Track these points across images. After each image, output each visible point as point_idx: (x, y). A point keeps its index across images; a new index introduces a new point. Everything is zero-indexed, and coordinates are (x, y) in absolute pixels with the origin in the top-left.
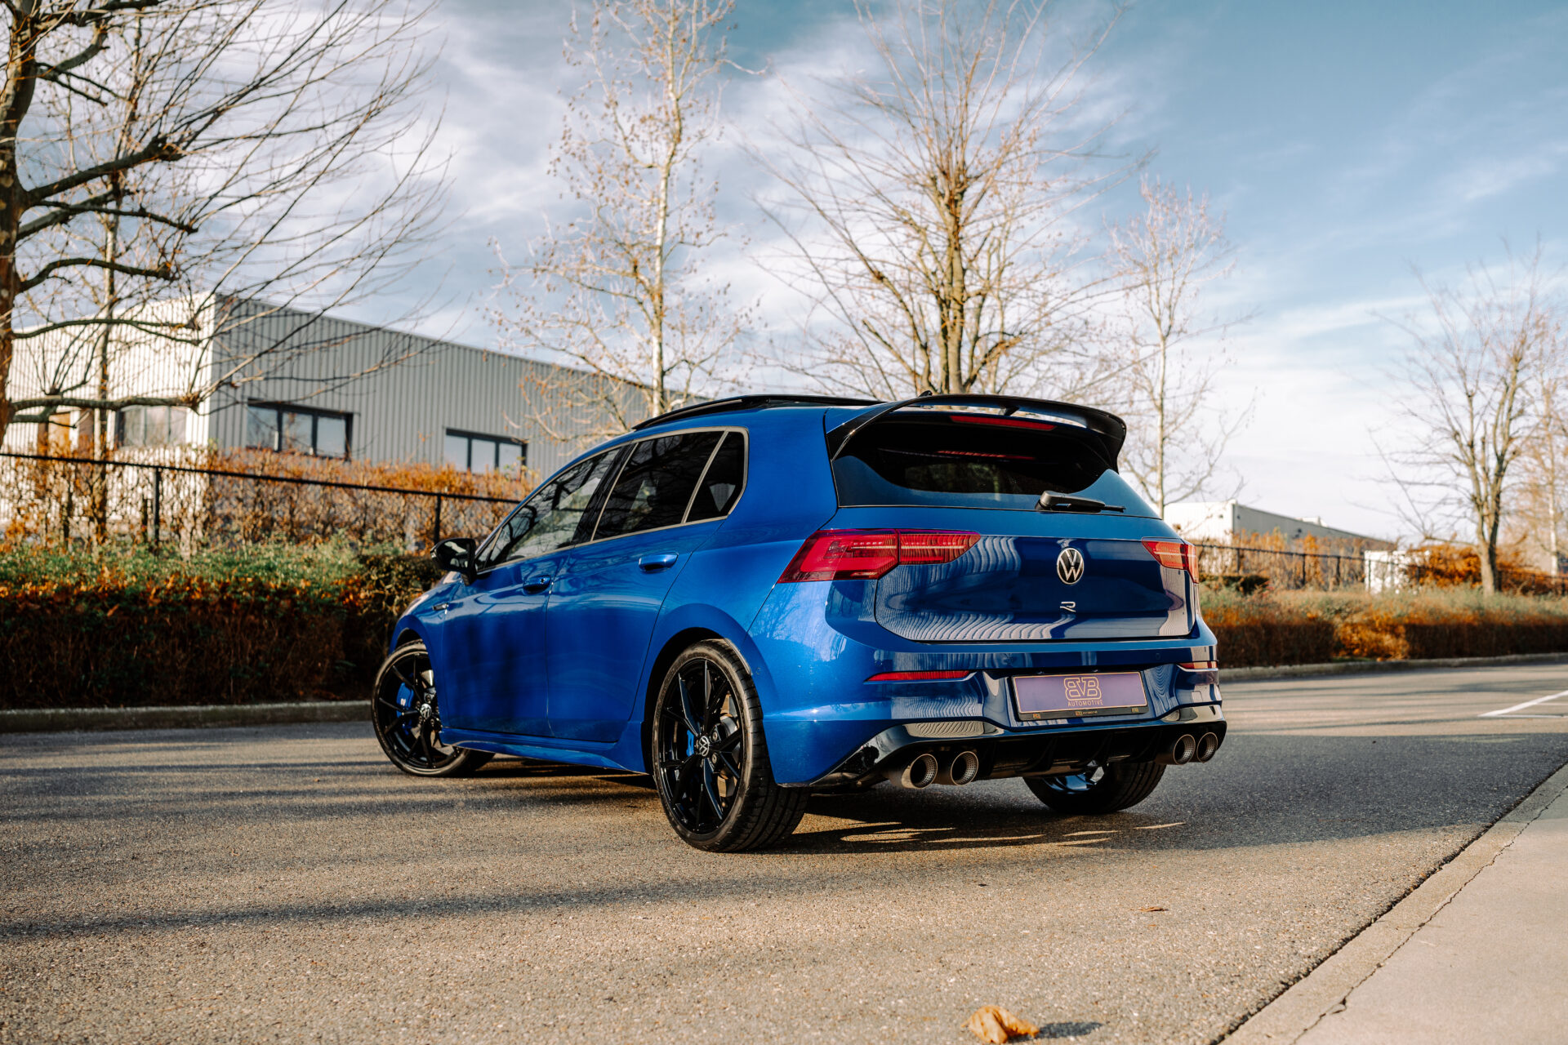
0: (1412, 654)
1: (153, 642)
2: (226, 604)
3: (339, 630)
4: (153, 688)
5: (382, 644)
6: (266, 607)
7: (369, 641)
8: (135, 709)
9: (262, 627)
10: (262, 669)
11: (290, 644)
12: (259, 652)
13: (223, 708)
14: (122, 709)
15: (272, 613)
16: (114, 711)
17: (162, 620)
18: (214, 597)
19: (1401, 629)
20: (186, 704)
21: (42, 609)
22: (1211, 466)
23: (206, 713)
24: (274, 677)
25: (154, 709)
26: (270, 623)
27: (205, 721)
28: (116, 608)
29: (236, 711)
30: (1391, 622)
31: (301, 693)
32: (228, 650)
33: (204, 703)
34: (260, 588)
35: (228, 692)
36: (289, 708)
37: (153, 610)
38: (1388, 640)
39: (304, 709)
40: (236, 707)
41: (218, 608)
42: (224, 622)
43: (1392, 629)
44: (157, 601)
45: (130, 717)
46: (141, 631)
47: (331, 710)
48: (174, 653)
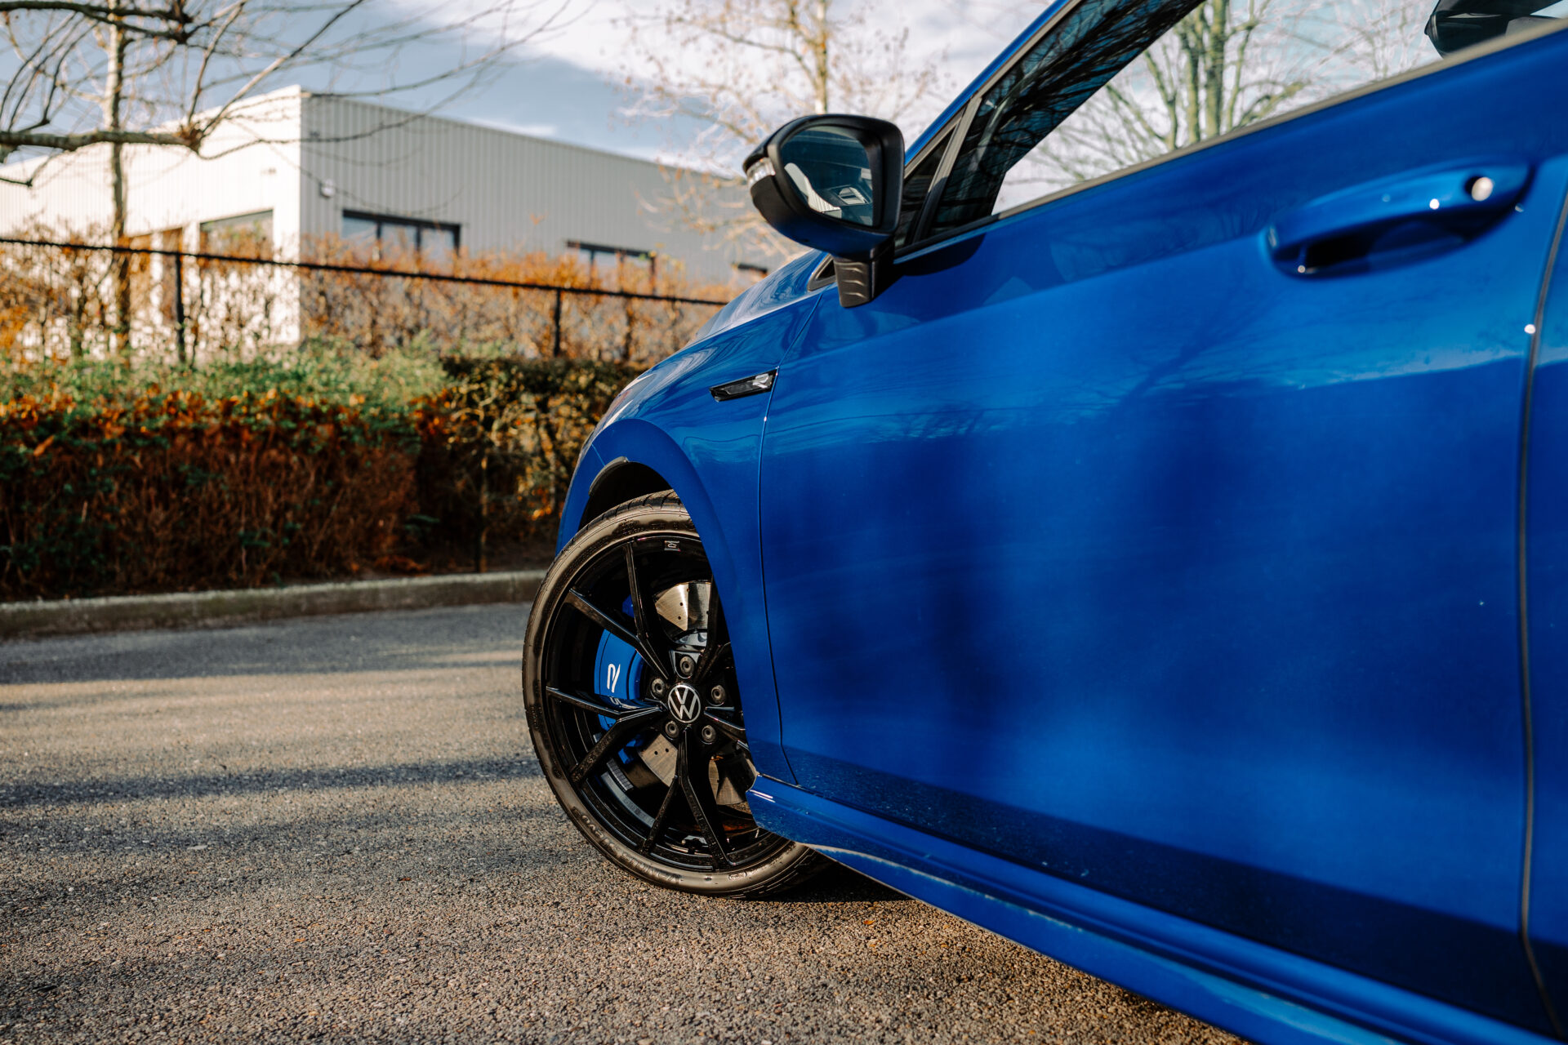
1: (113, 495)
2: (232, 433)
3: (410, 469)
4: (117, 568)
5: (479, 488)
6: (295, 436)
7: (460, 485)
8: (87, 602)
9: (288, 467)
10: (291, 533)
11: (334, 492)
12: (288, 506)
13: (230, 595)
14: (65, 603)
15: (305, 445)
16: (52, 605)
17: (128, 460)
18: (212, 423)
20: (172, 589)
23: (203, 604)
24: (311, 544)
26: (302, 462)
27: (203, 616)
28: (49, 441)
29: (251, 599)
31: (355, 567)
32: (236, 505)
33: (202, 588)
34: (287, 407)
35: (239, 570)
36: (334, 592)
37: (112, 444)
39: (359, 592)
40: (252, 592)
41: (220, 439)
42: (227, 462)
44: (118, 431)
45: (80, 614)
46: (93, 478)
47: (402, 593)
48: (149, 509)
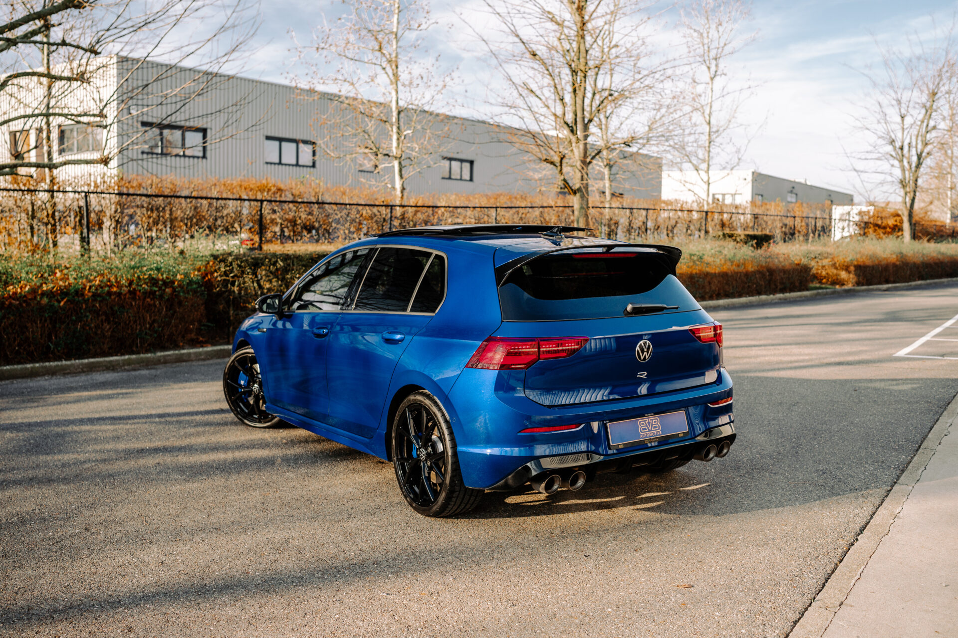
0: (858, 283)
1: (89, 319)
2: (133, 293)
3: (202, 304)
4: (91, 347)
6: (157, 293)
7: (221, 307)
8: (81, 361)
9: (155, 306)
10: (156, 332)
11: (173, 315)
12: (154, 321)
13: (134, 356)
14: (73, 362)
15: (161, 296)
16: (68, 363)
17: (94, 306)
18: (125, 290)
19: (852, 268)
20: (112, 356)
21: (20, 304)
22: (739, 159)
23: (124, 360)
24: (164, 336)
25: (92, 360)
26: (160, 303)
27: (124, 365)
28: (65, 300)
29: (142, 358)
30: (846, 264)
31: (181, 344)
32: (135, 321)
33: (123, 354)
34: (153, 281)
35: (137, 347)
36: (173, 354)
37: (88, 300)
38: (843, 275)
39: (183, 354)
40: (142, 355)
41: (128, 296)
42: (132, 305)
43: (846, 268)
44: (90, 294)
45: (78, 366)
46: (82, 313)
47: (200, 353)
48: (103, 325)
